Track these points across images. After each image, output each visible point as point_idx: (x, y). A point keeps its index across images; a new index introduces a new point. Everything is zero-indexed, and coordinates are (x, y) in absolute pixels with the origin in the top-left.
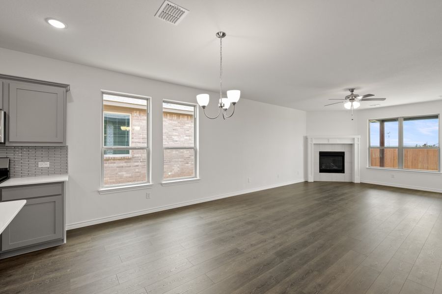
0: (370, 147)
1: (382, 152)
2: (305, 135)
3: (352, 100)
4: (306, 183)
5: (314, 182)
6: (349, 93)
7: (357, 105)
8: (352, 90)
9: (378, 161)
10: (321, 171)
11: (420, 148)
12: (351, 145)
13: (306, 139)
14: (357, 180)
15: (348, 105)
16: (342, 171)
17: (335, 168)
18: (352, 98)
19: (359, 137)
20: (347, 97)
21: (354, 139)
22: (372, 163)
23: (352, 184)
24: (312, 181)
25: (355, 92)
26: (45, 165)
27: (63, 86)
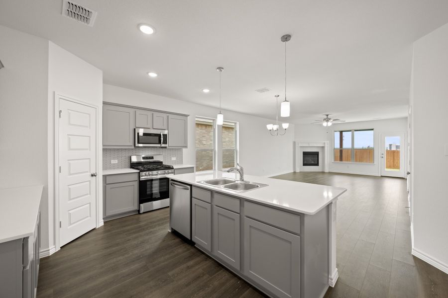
0: (334, 149)
1: (341, 151)
2: (294, 140)
3: (327, 121)
4: (295, 173)
5: (300, 172)
6: (326, 117)
7: (330, 124)
8: (327, 115)
9: (339, 158)
10: (304, 165)
11: (365, 149)
12: (323, 147)
13: (294, 143)
14: (327, 170)
15: (325, 124)
16: (317, 164)
17: (313, 162)
18: (327, 120)
19: (328, 142)
20: (324, 119)
21: (325, 143)
22: (335, 159)
23: (323, 173)
24: (299, 171)
25: (329, 117)
26: (174, 159)
27: (186, 116)
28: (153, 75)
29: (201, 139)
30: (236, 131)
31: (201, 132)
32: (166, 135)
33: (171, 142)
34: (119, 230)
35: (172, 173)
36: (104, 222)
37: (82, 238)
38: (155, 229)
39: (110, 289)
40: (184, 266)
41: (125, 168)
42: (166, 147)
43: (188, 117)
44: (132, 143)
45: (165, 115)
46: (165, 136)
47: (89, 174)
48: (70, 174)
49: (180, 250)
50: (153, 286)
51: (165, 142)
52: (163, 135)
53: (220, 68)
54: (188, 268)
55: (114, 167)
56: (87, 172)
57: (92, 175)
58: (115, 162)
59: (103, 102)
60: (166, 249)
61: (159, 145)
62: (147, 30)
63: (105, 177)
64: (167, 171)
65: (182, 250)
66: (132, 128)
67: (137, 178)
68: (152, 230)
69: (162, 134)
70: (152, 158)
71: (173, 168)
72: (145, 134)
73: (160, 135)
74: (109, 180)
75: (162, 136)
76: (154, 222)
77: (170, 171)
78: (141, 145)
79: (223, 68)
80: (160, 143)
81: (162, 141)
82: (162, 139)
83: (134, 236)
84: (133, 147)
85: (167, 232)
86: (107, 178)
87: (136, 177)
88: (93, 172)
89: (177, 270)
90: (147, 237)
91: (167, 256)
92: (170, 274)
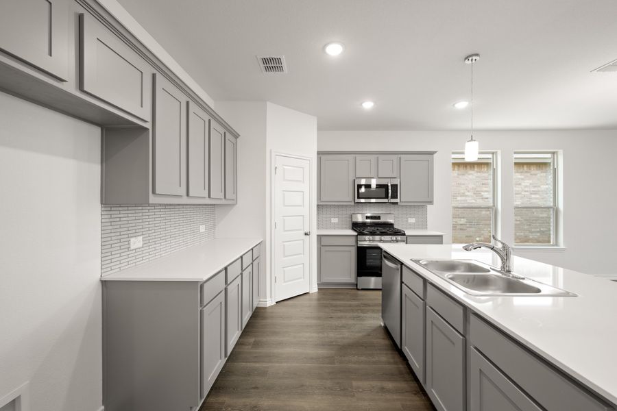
26: (412, 220)
27: (432, 153)
28: (368, 105)
29: (478, 189)
30: (555, 170)
31: (477, 177)
32: (397, 185)
33: (404, 195)
34: (328, 302)
35: (404, 241)
36: (319, 289)
37: (295, 299)
38: (365, 315)
39: (289, 365)
40: (377, 384)
41: (346, 228)
42: (397, 203)
43: (435, 155)
44: (350, 198)
45: (395, 157)
46: (395, 187)
47: (303, 232)
48: (285, 231)
49: (383, 358)
50: (329, 388)
51: (395, 196)
52: (392, 185)
53: (470, 56)
54: (382, 389)
55: (334, 227)
56: (301, 230)
57: (306, 234)
58: (334, 220)
59: (318, 152)
60: (366, 347)
61: (386, 200)
62: (334, 50)
63: (319, 237)
64: (394, 238)
65: (385, 358)
66: (351, 179)
67: (354, 243)
68: (362, 315)
69: (389, 185)
70: (379, 218)
71: (404, 234)
72: (379, 186)
73: (388, 185)
74: (325, 241)
75: (390, 188)
76: (369, 306)
77: (399, 238)
78: (363, 201)
79: (477, 55)
80: (387, 197)
81: (390, 195)
82: (390, 191)
83: (339, 314)
84: (353, 203)
85: (379, 325)
86: (323, 238)
87: (352, 241)
88: (307, 231)
89: (366, 384)
90: (352, 322)
91: (363, 358)
92: (355, 383)
